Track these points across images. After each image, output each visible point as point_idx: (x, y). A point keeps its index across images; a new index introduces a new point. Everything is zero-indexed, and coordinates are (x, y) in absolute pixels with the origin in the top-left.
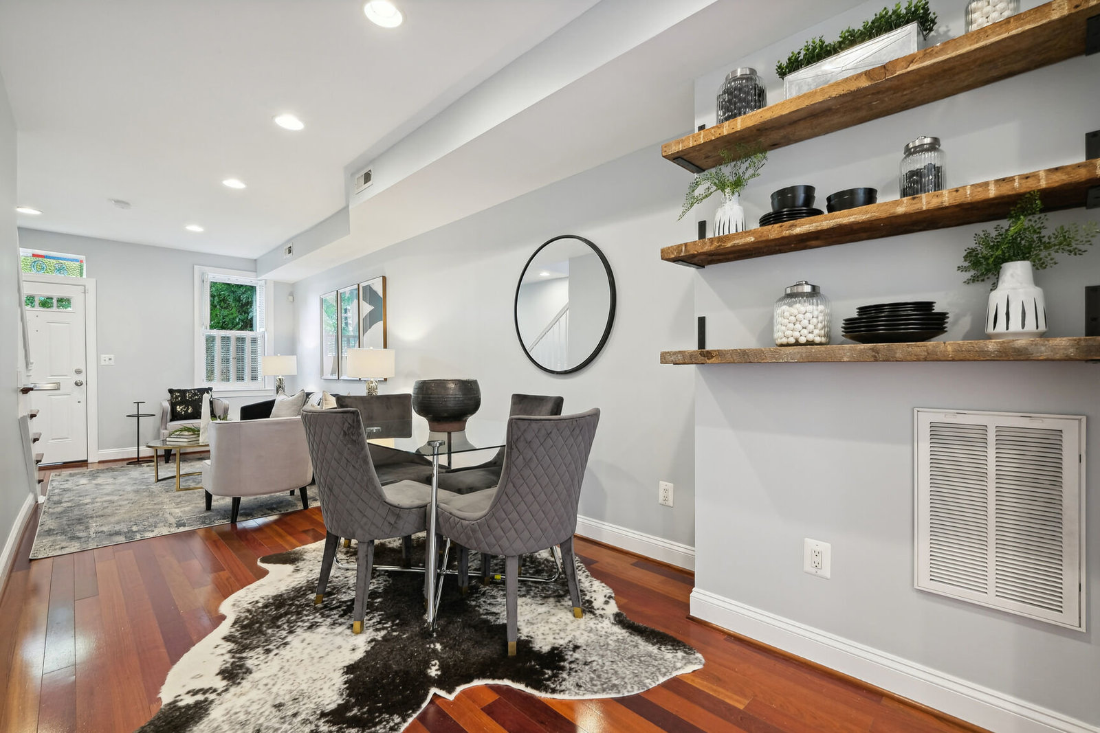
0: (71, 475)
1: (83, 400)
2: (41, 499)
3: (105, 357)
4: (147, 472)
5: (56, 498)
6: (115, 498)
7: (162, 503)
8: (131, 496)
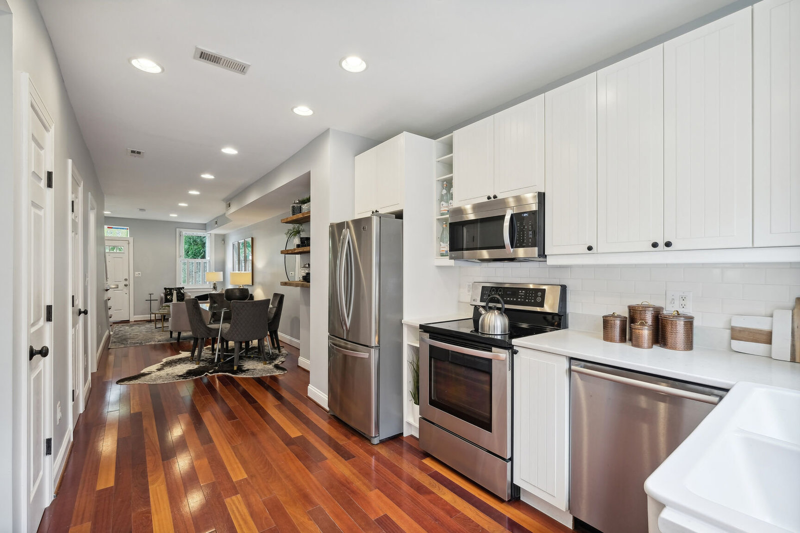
0: (122, 326)
1: (127, 292)
2: (111, 333)
3: (136, 273)
4: (153, 325)
5: (116, 333)
6: (138, 333)
7: (155, 335)
8: (144, 333)
